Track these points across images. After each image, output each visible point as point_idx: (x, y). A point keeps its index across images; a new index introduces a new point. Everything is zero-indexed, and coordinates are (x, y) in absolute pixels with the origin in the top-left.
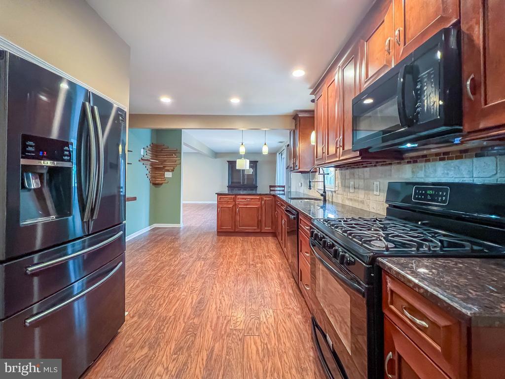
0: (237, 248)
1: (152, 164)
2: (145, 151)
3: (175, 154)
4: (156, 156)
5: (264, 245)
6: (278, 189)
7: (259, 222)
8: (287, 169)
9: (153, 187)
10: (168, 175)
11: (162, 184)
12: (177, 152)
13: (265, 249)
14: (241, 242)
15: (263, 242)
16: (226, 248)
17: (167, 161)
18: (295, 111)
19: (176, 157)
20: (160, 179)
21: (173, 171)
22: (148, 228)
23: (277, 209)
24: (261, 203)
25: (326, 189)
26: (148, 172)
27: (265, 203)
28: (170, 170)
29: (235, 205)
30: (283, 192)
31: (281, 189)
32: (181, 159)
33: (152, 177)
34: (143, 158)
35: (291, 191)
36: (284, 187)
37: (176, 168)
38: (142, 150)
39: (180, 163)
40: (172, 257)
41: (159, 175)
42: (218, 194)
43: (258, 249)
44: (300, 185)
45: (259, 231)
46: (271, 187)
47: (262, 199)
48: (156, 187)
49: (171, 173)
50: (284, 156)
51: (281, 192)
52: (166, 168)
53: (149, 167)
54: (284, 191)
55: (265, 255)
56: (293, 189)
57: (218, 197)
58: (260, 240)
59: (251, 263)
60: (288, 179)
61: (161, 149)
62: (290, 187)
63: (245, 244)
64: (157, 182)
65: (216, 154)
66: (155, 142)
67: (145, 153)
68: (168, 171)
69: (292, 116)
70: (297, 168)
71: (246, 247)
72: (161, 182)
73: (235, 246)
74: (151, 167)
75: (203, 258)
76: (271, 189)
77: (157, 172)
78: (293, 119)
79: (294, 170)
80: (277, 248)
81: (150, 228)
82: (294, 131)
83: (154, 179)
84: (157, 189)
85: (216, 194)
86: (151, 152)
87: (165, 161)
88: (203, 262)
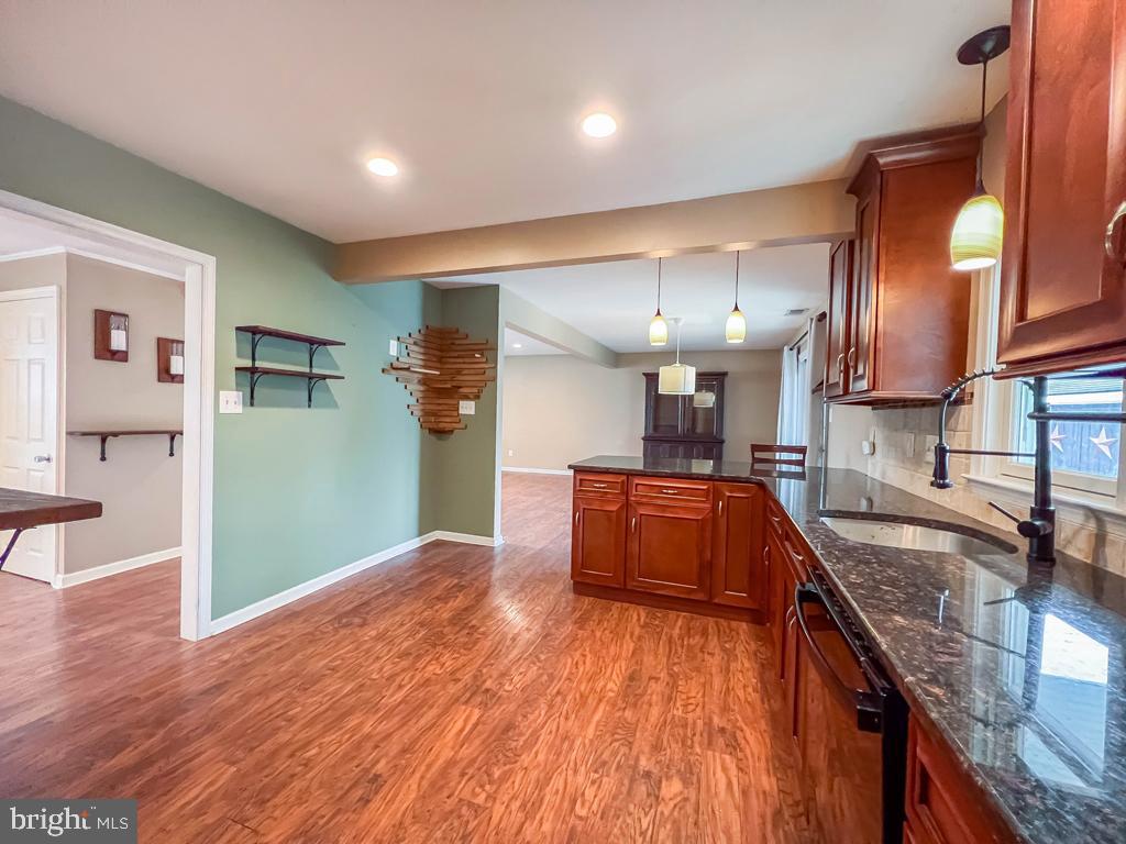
0: (615, 660)
1: (423, 379)
2: (404, 346)
3: (481, 352)
4: (440, 360)
5: (714, 662)
6: (785, 456)
7: (707, 568)
8: (814, 392)
9: (433, 438)
10: (467, 408)
11: (452, 431)
12: (489, 348)
13: (717, 682)
14: (637, 632)
15: (713, 643)
16: (577, 656)
17: (465, 372)
18: (863, 144)
19: (484, 360)
20: (448, 420)
21: (477, 397)
22: (416, 543)
23: (769, 541)
24: (714, 508)
25: (1054, 494)
26: (412, 401)
27: (726, 508)
28: (471, 396)
29: (627, 505)
30: (798, 469)
31: (795, 457)
32: (495, 367)
33: (426, 413)
34: (396, 364)
35: (826, 469)
36: (802, 450)
37: (483, 389)
38: (394, 344)
39: (494, 379)
40: (405, 663)
41: (446, 407)
42: (578, 470)
43: (688, 678)
44: (867, 450)
45: (700, 596)
46: (755, 448)
47: (717, 495)
48: (439, 439)
49: (473, 403)
50: (807, 354)
51: (794, 469)
52: (461, 390)
53: (415, 387)
54: (801, 463)
55: (709, 723)
56: (836, 461)
57: (575, 477)
58: (705, 633)
59: (644, 763)
60: (819, 426)
61: (449, 342)
62: (823, 450)
63: (647, 645)
64: (441, 425)
65: (616, 358)
66: (434, 324)
67: (405, 352)
68: (466, 397)
69: (842, 180)
70: (864, 385)
71: (648, 660)
72: (448, 427)
73: (612, 649)
74: (422, 388)
75: (487, 690)
76: (757, 455)
77: (440, 401)
78: (849, 191)
79: (846, 391)
80: (764, 687)
81: (422, 540)
82: (852, 244)
83: (433, 419)
84: (440, 442)
85: (570, 467)
86: (422, 350)
87: (459, 372)
88: (477, 713)
